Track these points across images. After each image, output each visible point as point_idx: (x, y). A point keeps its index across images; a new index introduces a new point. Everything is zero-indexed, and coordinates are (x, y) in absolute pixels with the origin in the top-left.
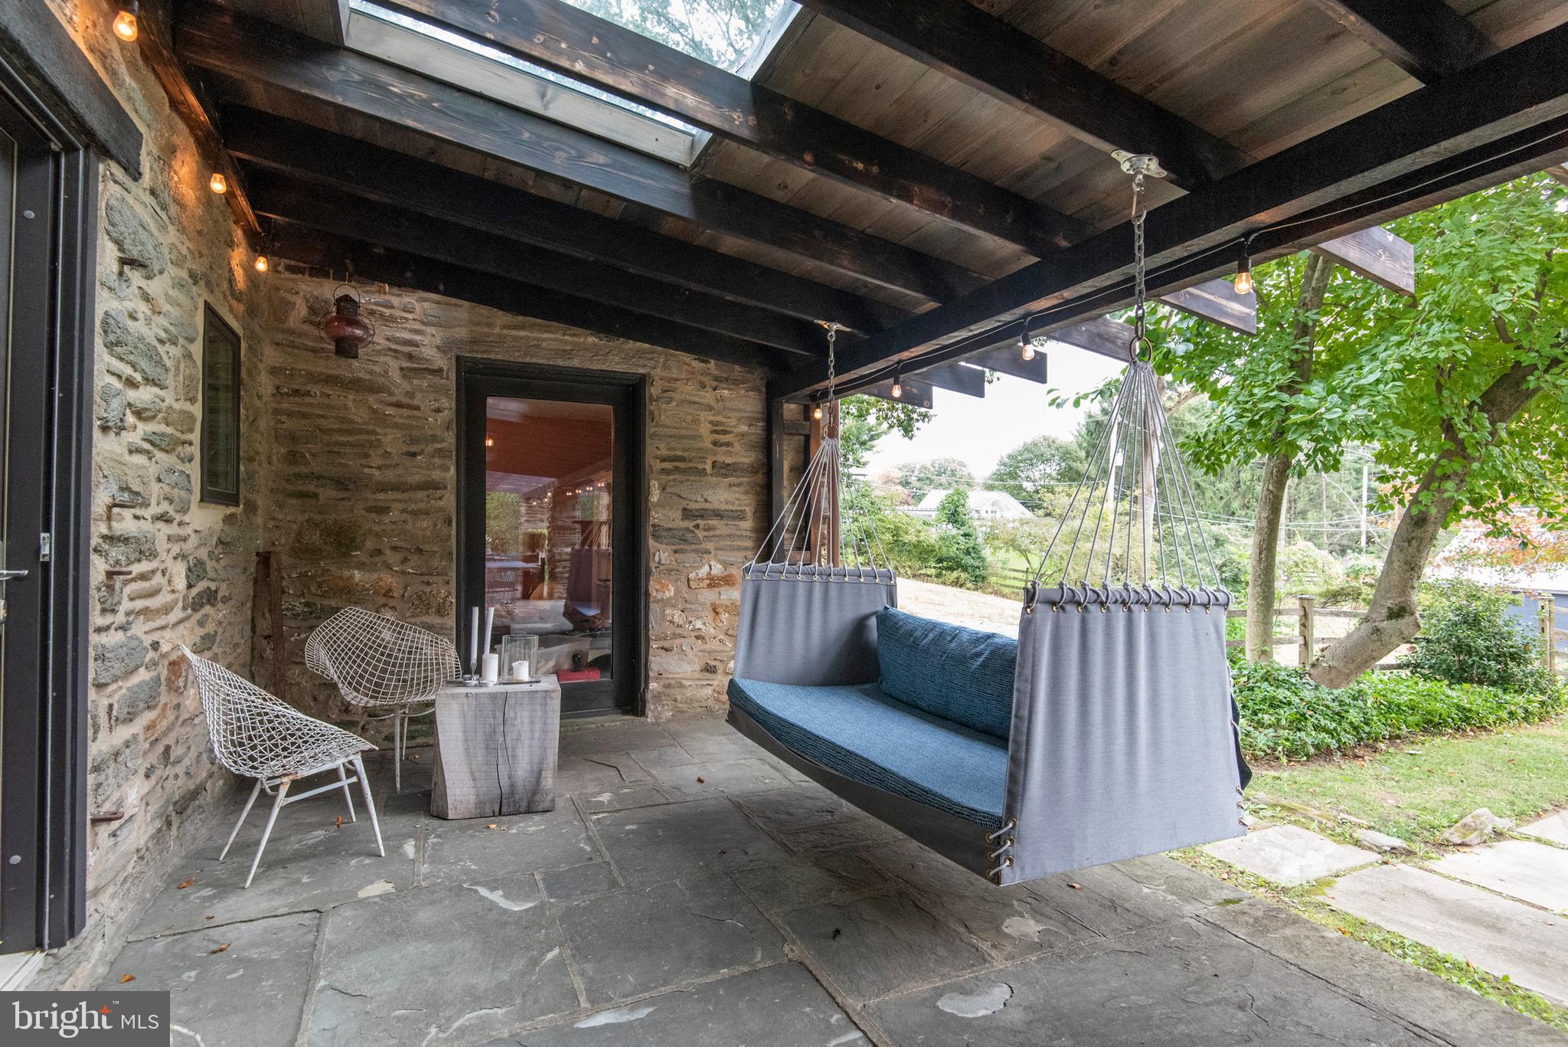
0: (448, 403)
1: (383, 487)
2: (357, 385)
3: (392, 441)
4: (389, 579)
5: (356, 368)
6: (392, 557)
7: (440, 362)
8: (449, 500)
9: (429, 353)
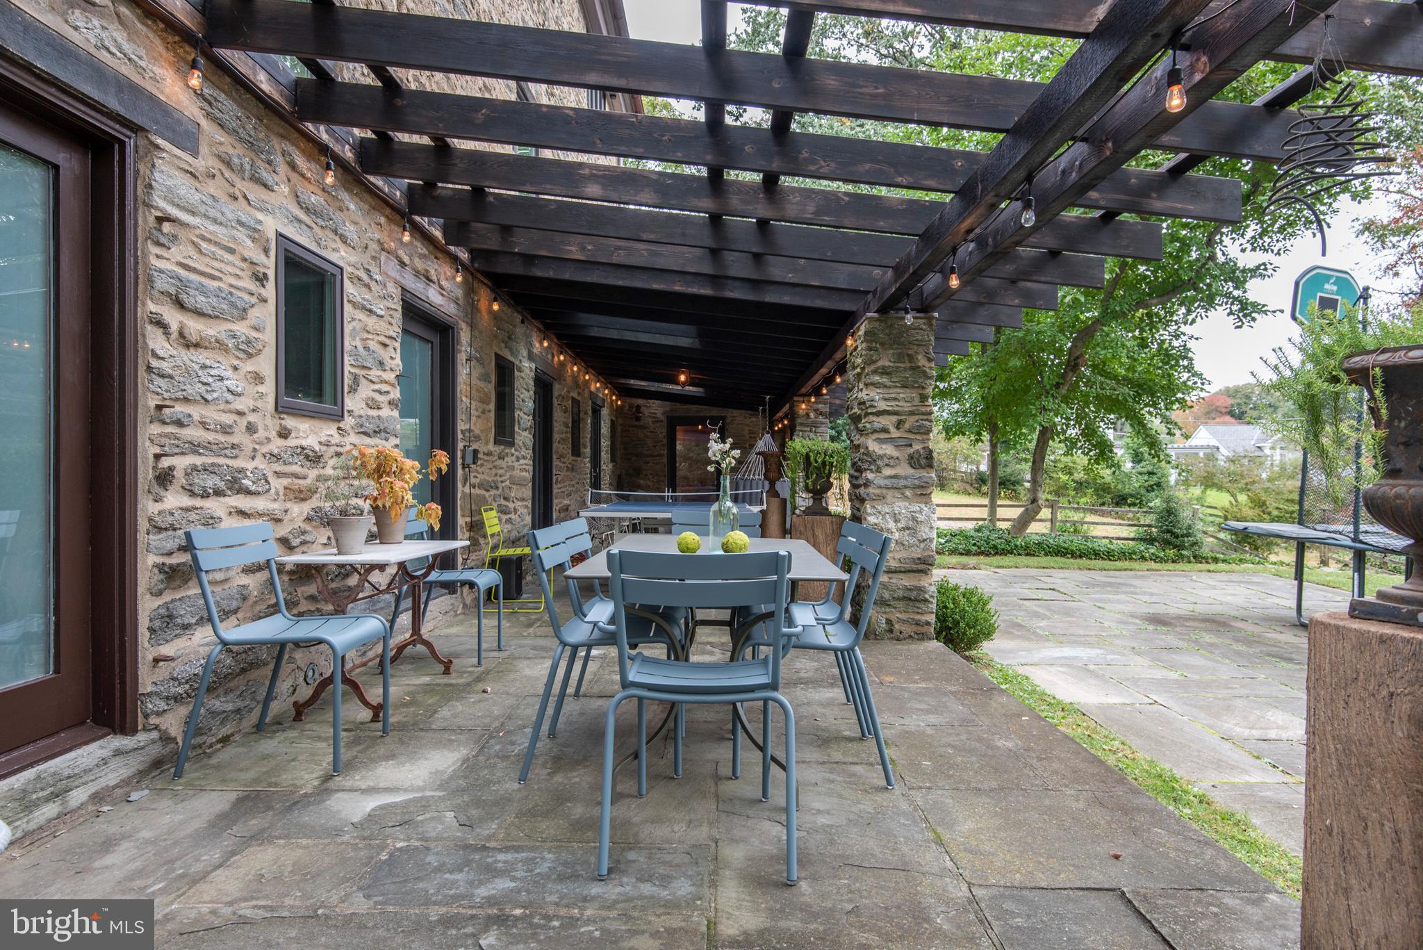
0: (665, 430)
1: (648, 456)
2: (642, 427)
3: (650, 443)
4: (649, 483)
5: (642, 423)
6: (650, 477)
7: (663, 418)
8: (665, 460)
9: (659, 415)
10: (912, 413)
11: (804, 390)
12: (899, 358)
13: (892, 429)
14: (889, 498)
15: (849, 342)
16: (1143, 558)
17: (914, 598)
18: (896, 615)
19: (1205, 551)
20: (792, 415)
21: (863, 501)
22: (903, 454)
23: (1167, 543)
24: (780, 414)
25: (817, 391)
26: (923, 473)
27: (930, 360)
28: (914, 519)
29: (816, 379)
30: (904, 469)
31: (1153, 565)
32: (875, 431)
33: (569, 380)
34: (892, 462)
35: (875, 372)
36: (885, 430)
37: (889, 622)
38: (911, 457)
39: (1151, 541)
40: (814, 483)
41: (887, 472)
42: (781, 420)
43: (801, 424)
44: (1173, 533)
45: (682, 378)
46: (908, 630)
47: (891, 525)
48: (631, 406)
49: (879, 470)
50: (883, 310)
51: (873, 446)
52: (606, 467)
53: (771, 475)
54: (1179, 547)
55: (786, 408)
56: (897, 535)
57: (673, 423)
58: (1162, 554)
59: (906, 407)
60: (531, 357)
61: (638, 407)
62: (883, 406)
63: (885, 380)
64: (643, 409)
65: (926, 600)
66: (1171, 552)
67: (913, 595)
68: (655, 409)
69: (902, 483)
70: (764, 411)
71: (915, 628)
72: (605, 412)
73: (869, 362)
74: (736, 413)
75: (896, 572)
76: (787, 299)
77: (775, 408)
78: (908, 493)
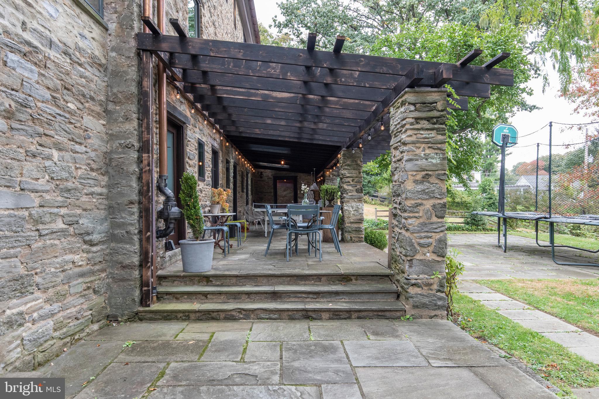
0: (272, 182)
1: (265, 193)
2: (263, 181)
3: (266, 187)
5: (262, 179)
6: (267, 201)
7: (272, 177)
8: (273, 194)
9: (270, 176)
10: (356, 177)
11: (328, 167)
12: (353, 161)
13: (351, 182)
14: (350, 202)
15: (339, 156)
16: (463, 230)
17: (358, 231)
18: (353, 235)
19: (488, 227)
20: (324, 176)
21: (343, 203)
22: (354, 189)
23: (473, 224)
24: (320, 175)
25: (332, 168)
26: (360, 194)
27: (361, 162)
28: (358, 208)
29: (332, 163)
30: (355, 193)
31: (467, 232)
32: (346, 182)
33: (241, 165)
34: (351, 191)
35: (346, 165)
36: (349, 182)
37: (351, 237)
38: (356, 190)
39: (467, 223)
40: (329, 198)
41: (350, 194)
42: (320, 177)
43: (327, 179)
44: (474, 220)
45: (283, 162)
46: (356, 239)
47: (351, 209)
48: (258, 172)
49: (347, 194)
50: (348, 148)
51: (345, 186)
52: (250, 197)
53: (316, 198)
54: (478, 225)
55: (322, 173)
56: (353, 212)
57: (276, 179)
58: (470, 228)
59: (355, 175)
60: (233, 159)
61: (261, 172)
62: (348, 175)
63: (348, 168)
64: (263, 173)
65: (361, 231)
66: (474, 227)
67: (358, 229)
68: (268, 173)
69: (354, 197)
70: (313, 174)
71: (358, 239)
72: (249, 175)
73: (344, 162)
74: (301, 174)
75: (353, 223)
76: (320, 143)
77: (317, 173)
78: (356, 200)
